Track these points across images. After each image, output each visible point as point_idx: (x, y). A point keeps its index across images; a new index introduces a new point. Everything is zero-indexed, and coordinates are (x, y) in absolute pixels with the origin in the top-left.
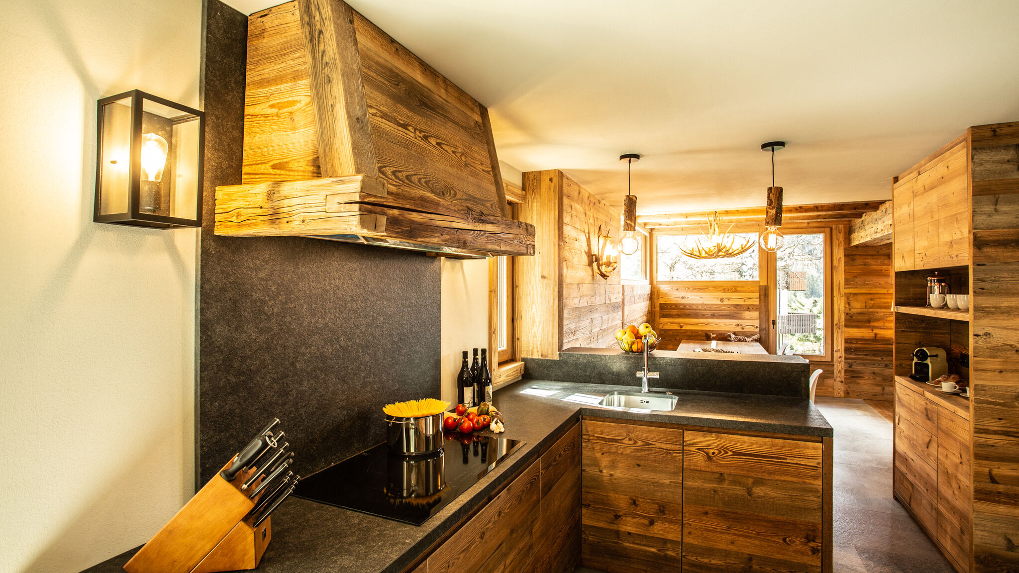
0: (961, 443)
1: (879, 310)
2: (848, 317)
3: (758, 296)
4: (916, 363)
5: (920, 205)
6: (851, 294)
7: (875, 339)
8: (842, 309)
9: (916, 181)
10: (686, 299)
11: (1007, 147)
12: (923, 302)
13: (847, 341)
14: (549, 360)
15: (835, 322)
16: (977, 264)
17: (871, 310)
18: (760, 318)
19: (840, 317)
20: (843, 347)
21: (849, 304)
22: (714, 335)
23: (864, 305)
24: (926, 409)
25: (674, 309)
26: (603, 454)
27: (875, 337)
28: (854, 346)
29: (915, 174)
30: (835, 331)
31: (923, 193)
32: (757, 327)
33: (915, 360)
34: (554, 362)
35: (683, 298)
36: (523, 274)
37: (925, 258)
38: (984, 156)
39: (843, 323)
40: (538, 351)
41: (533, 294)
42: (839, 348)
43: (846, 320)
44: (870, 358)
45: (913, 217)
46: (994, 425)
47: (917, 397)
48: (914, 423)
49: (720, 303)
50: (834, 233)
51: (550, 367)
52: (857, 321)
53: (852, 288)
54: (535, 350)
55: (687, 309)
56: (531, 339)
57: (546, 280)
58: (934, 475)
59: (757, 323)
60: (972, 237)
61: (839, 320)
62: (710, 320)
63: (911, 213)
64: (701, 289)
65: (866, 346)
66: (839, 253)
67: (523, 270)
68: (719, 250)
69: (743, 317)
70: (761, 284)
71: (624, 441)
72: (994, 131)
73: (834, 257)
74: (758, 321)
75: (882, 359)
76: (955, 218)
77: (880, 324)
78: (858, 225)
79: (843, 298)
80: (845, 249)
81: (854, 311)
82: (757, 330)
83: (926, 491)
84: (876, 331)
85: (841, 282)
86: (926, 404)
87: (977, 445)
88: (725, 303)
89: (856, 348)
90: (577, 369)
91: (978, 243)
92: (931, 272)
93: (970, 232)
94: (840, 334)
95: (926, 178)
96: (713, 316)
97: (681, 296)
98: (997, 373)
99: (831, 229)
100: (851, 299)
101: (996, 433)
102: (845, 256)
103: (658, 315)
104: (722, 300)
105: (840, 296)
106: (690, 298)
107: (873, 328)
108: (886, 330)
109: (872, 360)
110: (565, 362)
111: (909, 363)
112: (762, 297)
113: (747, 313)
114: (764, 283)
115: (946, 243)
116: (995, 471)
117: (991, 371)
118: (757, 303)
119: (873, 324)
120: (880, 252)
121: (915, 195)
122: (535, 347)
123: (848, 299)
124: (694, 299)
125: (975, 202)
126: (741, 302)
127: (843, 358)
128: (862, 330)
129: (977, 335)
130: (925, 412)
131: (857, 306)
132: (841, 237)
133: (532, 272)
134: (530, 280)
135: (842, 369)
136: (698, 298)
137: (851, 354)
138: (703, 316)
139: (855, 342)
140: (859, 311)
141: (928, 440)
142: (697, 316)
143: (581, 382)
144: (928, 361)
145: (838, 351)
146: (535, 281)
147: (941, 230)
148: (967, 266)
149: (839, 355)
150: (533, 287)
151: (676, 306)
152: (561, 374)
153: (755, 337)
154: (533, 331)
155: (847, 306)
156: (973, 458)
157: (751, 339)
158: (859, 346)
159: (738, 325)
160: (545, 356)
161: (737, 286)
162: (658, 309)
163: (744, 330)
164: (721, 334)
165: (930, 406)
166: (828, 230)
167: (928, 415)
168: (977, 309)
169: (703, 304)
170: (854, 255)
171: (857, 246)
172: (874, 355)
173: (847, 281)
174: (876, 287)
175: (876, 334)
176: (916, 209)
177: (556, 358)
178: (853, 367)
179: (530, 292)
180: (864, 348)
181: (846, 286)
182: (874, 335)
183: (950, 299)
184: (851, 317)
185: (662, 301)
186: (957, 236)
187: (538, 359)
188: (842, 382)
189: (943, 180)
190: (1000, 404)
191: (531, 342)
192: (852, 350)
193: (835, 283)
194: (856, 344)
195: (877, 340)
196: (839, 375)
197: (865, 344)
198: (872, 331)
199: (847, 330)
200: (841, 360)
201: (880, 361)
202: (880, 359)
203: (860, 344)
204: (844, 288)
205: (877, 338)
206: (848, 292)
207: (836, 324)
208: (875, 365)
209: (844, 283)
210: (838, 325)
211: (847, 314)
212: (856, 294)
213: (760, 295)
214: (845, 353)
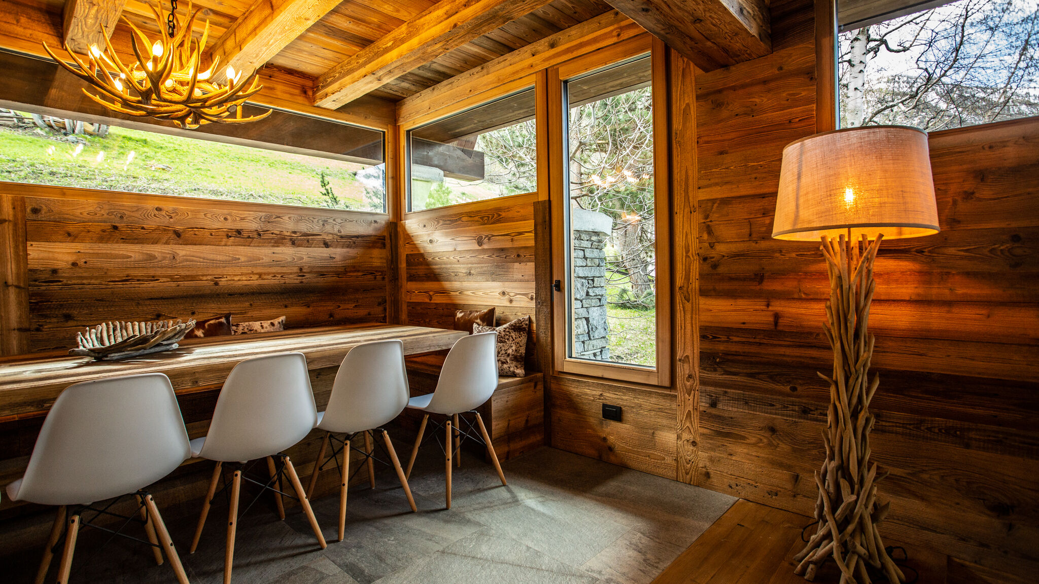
2: (707, 268)
3: (533, 228)
6: (713, 201)
8: (694, 246)
10: (435, 244)
13: (708, 334)
15: (679, 282)
17: (766, 245)
18: (537, 278)
19: (688, 269)
20: (697, 351)
21: (709, 231)
23: (746, 231)
25: (420, 264)
27: (776, 323)
28: (721, 347)
30: (679, 307)
32: (532, 298)
35: (432, 241)
39: (695, 285)
42: (688, 352)
43: (702, 276)
44: (757, 383)
49: (477, 247)
52: (731, 279)
53: (716, 184)
55: (434, 264)
59: (532, 288)
61: (687, 277)
62: (466, 284)
64: (453, 221)
65: (753, 349)
66: (686, 96)
69: (510, 275)
70: (540, 199)
74: (534, 285)
75: (794, 389)
77: (789, 285)
79: (696, 215)
80: (699, 80)
81: (721, 248)
82: (533, 304)
84: (778, 306)
85: (690, 172)
88: (485, 247)
89: (727, 354)
94: (688, 316)
96: (469, 275)
97: (429, 238)
100: (714, 216)
102: (698, 97)
104: (480, 241)
105: (687, 210)
106: (440, 240)
107: (770, 297)
108: (805, 305)
109: (766, 391)
112: (541, 229)
113: (516, 265)
114: (543, 197)
118: (532, 243)
119: (769, 286)
120: (785, 68)
123: (707, 217)
126: (506, 243)
127: (697, 382)
128: (742, 303)
135: (695, 409)
136: (448, 239)
137: (715, 370)
138: (457, 276)
139: (724, 338)
140: (730, 248)
142: (448, 276)
145: (685, 360)
149: (687, 372)
151: (424, 258)
155: (705, 236)
158: (734, 348)
159: (506, 293)
161: (501, 209)
162: (403, 265)
163: (512, 304)
169: (453, 252)
170: (720, 91)
172: (772, 378)
173: (704, 166)
175: (777, 316)
178: (720, 406)
180: (747, 355)
181: (705, 182)
182: (771, 319)
184: (715, 266)
185: (408, 250)
188: (694, 443)
192: (718, 360)
193: (677, 176)
194: (727, 341)
195: (781, 331)
196: (688, 424)
197: (750, 343)
198: (768, 306)
199: (705, 303)
200: (692, 386)
201: (789, 395)
202: (787, 389)
203: (736, 342)
204: (699, 188)
205: (780, 328)
206: (708, 197)
207: (681, 288)
208: (773, 405)
209: (699, 172)
210: (685, 289)
211: (705, 259)
212: (725, 201)
213: (536, 225)
214: (703, 367)
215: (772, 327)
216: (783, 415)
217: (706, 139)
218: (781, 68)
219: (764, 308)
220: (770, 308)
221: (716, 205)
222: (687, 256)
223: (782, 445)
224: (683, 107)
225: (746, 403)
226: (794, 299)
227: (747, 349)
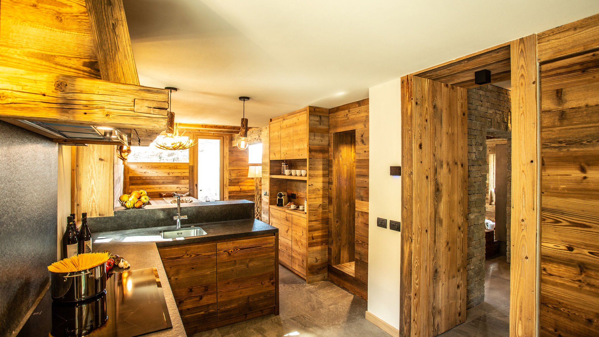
0: (303, 227)
1: (242, 177)
2: (230, 181)
3: (188, 171)
4: (278, 199)
5: (284, 133)
6: (231, 170)
7: (241, 191)
8: (228, 177)
9: (282, 122)
10: (147, 174)
11: (317, 116)
12: (280, 173)
13: (230, 192)
14: (106, 217)
15: (225, 184)
16: (310, 158)
17: (239, 177)
18: (189, 183)
19: (227, 182)
20: (228, 196)
22: (165, 194)
23: (236, 175)
24: (286, 217)
25: (139, 180)
26: (171, 268)
28: (232, 195)
29: (282, 119)
30: (225, 188)
31: (286, 128)
32: (188, 188)
33: (278, 198)
34: (110, 218)
35: (145, 173)
36: (83, 157)
37: (286, 155)
38: (312, 118)
39: (228, 184)
40: (96, 212)
41: (92, 171)
42: (226, 196)
43: (229, 182)
45: (280, 137)
46: (313, 218)
47: (281, 212)
48: (280, 224)
49: (167, 175)
50: (225, 139)
51: (107, 222)
52: (234, 183)
53: (232, 167)
54: (94, 212)
55: (148, 180)
56: (91, 204)
57: (103, 162)
58: (290, 243)
59: (188, 186)
60: (308, 147)
61: (226, 183)
62: (162, 186)
63: (280, 135)
64: (156, 167)
65: (238, 194)
66: (227, 150)
67: (83, 154)
68: (180, 146)
69: (180, 183)
70: (190, 165)
71: (184, 257)
72: (314, 109)
73: (225, 152)
74: (188, 185)
76: (301, 140)
77: (242, 184)
78: (236, 137)
79: (228, 172)
80: (229, 148)
81: (232, 178)
82: (188, 190)
83: (286, 250)
84: (241, 187)
85: (227, 164)
86: (287, 215)
87: (309, 227)
88: (170, 175)
90: (128, 221)
91: (310, 151)
92: (283, 161)
93: (307, 146)
94: (226, 190)
95: (287, 122)
96: (163, 183)
97: (144, 172)
98: (314, 199)
99: (223, 137)
100: (231, 172)
101: (314, 221)
102: (229, 151)
103: (128, 184)
104: (169, 174)
105: (226, 171)
106: (150, 172)
107: (240, 186)
110: (120, 217)
111: (274, 199)
112: (191, 172)
113: (183, 180)
114: (191, 164)
115: (297, 149)
116: (314, 235)
117: (313, 198)
118: (188, 175)
119: (240, 184)
121: (281, 128)
122: (94, 209)
124: (151, 173)
125: (310, 135)
126: (179, 175)
128: (236, 187)
129: (309, 185)
130: (286, 218)
131: (234, 176)
132: (228, 141)
133: (91, 156)
134: (89, 162)
136: (155, 172)
138: (158, 183)
140: (235, 178)
141: (287, 229)
142: (154, 183)
143: (132, 229)
144: (283, 198)
145: (226, 198)
146: (94, 162)
147: (294, 144)
148: (306, 159)
150: (92, 166)
151: (140, 178)
152: (116, 226)
153: (188, 193)
154: (92, 198)
155: (230, 176)
156: (308, 231)
157: (185, 195)
158: (234, 194)
159: (178, 188)
160: (103, 215)
161: (177, 166)
162: (128, 180)
163: (181, 190)
164: (168, 193)
165: (288, 215)
166: (222, 138)
167: (287, 220)
168: (310, 175)
169: (157, 176)
170: (233, 151)
171: (234, 147)
173: (230, 164)
174: (241, 166)
175: (241, 189)
176: (282, 134)
177: (112, 215)
179: (89, 170)
180: (236, 195)
181: (230, 166)
183: (293, 172)
184: (231, 181)
185: (131, 175)
186: (302, 147)
187: (97, 218)
189: (295, 124)
190: (315, 210)
191: (91, 206)
193: (224, 164)
199: (229, 187)
204: (228, 167)
211: (229, 179)
212: (233, 170)
213: (189, 171)
217: (230, 159)
222: (226, 179)
227: (236, 194)
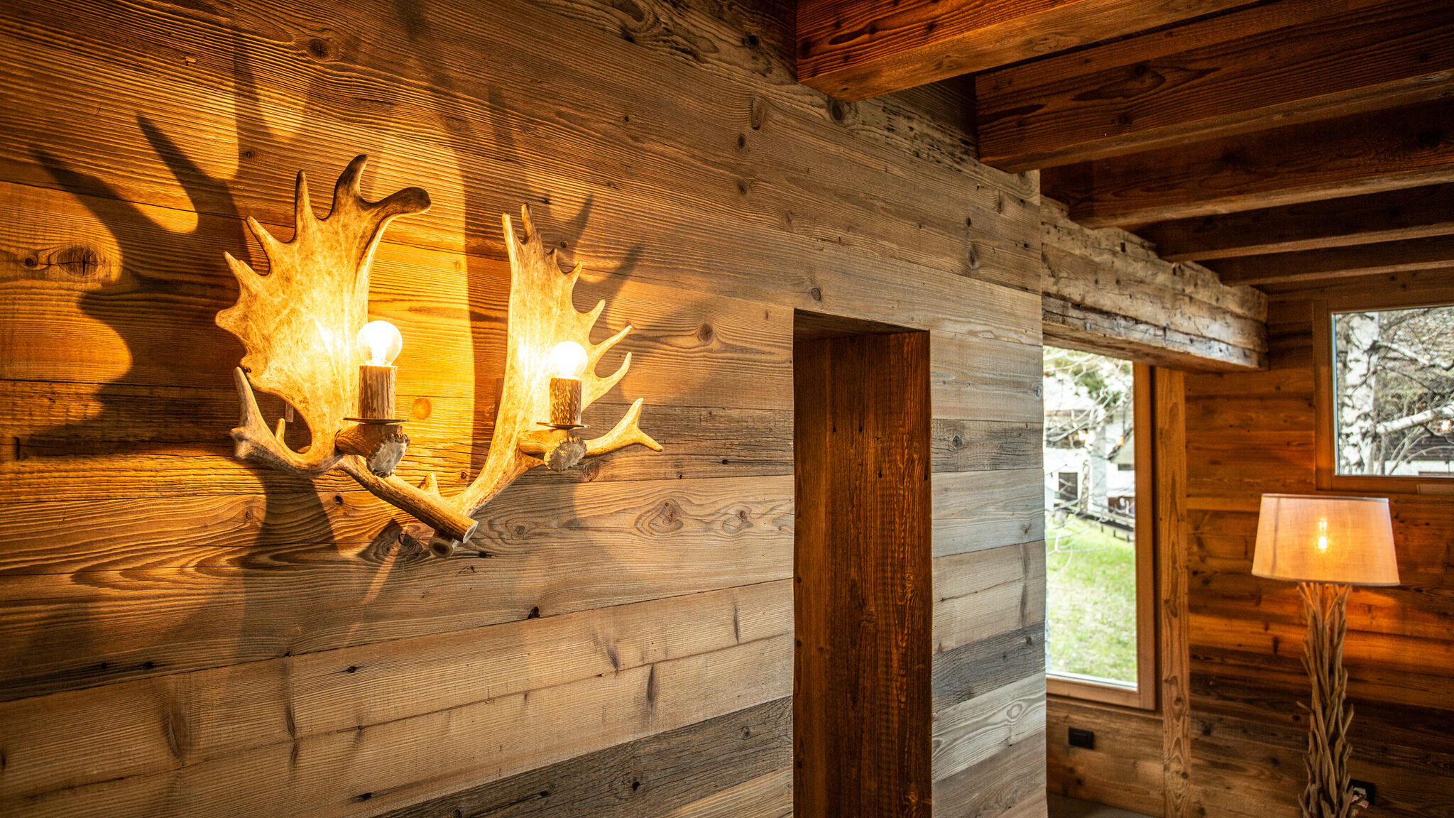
2: (1197, 582)
6: (1205, 512)
8: (1182, 557)
13: (1199, 654)
15: (1165, 594)
19: (1175, 582)
20: (1186, 672)
21: (1200, 544)
27: (1276, 648)
28: (1215, 670)
30: (1164, 622)
39: (1184, 599)
42: (1176, 673)
43: (1192, 591)
44: (1257, 710)
53: (1208, 495)
61: (1174, 590)
65: (1252, 674)
77: (1289, 609)
79: (1184, 525)
81: (1214, 564)
84: (1276, 631)
85: (1178, 478)
89: (1221, 677)
94: (1176, 633)
100: (1205, 528)
102: (1188, 399)
105: (1173, 518)
107: (1268, 620)
109: (1267, 719)
119: (1267, 608)
120: (1284, 389)
123: (1197, 528)
127: (1187, 706)
128: (1238, 624)
135: (1185, 736)
137: (1208, 694)
139: (1218, 660)
140: (1229, 565)
145: (1173, 681)
149: (1175, 695)
155: (1195, 549)
158: (1229, 671)
170: (1212, 397)
172: (1273, 706)
173: (1193, 473)
175: (1276, 641)
178: (1215, 733)
180: (1243, 679)
181: (1196, 491)
182: (1270, 643)
184: (1206, 582)
188: (1185, 775)
192: (1211, 683)
193: (1163, 480)
194: (1221, 664)
195: (1280, 657)
196: (1177, 753)
197: (1247, 667)
198: (1267, 629)
199: (1196, 620)
200: (1181, 711)
201: (1291, 725)
202: (1289, 718)
203: (1231, 665)
204: (1188, 496)
205: (1280, 653)
206: (1198, 508)
207: (1167, 602)
208: (1274, 735)
209: (1188, 479)
210: (1171, 603)
211: (1195, 573)
212: (1217, 515)
214: (1193, 690)
215: (1271, 652)
216: (1285, 746)
217: (1196, 445)
218: (1278, 388)
219: (1262, 631)
220: (1269, 632)
221: (1207, 517)
222: (1174, 568)
223: (1287, 778)
224: (1170, 406)
225: (1245, 731)
226: (1294, 624)
227: (1244, 673)
